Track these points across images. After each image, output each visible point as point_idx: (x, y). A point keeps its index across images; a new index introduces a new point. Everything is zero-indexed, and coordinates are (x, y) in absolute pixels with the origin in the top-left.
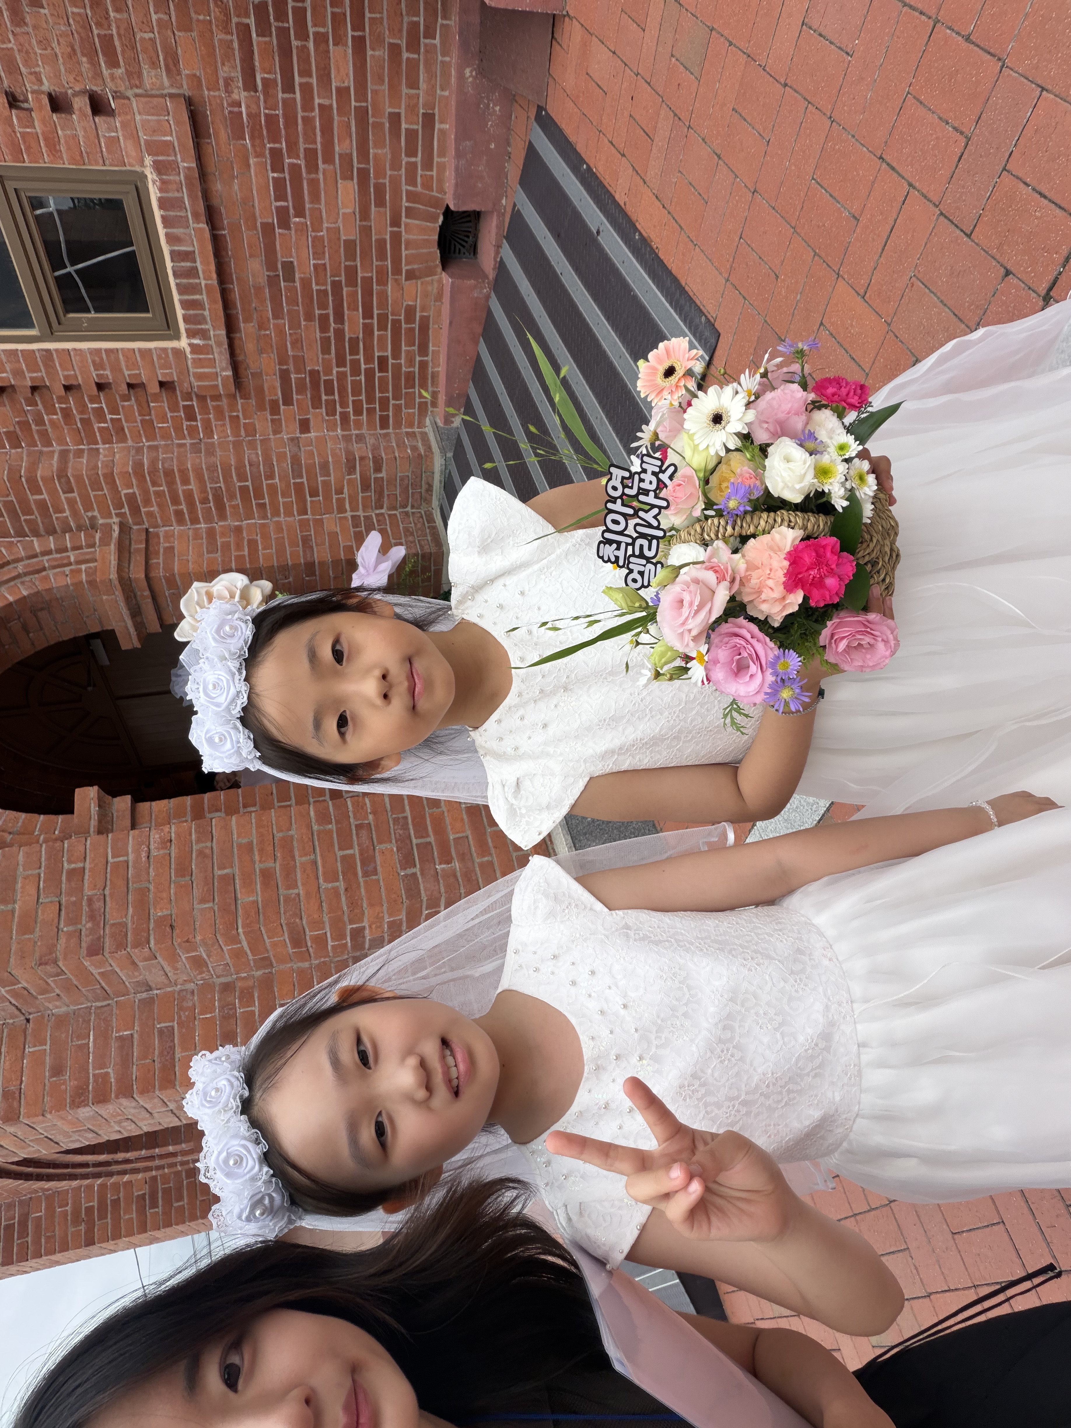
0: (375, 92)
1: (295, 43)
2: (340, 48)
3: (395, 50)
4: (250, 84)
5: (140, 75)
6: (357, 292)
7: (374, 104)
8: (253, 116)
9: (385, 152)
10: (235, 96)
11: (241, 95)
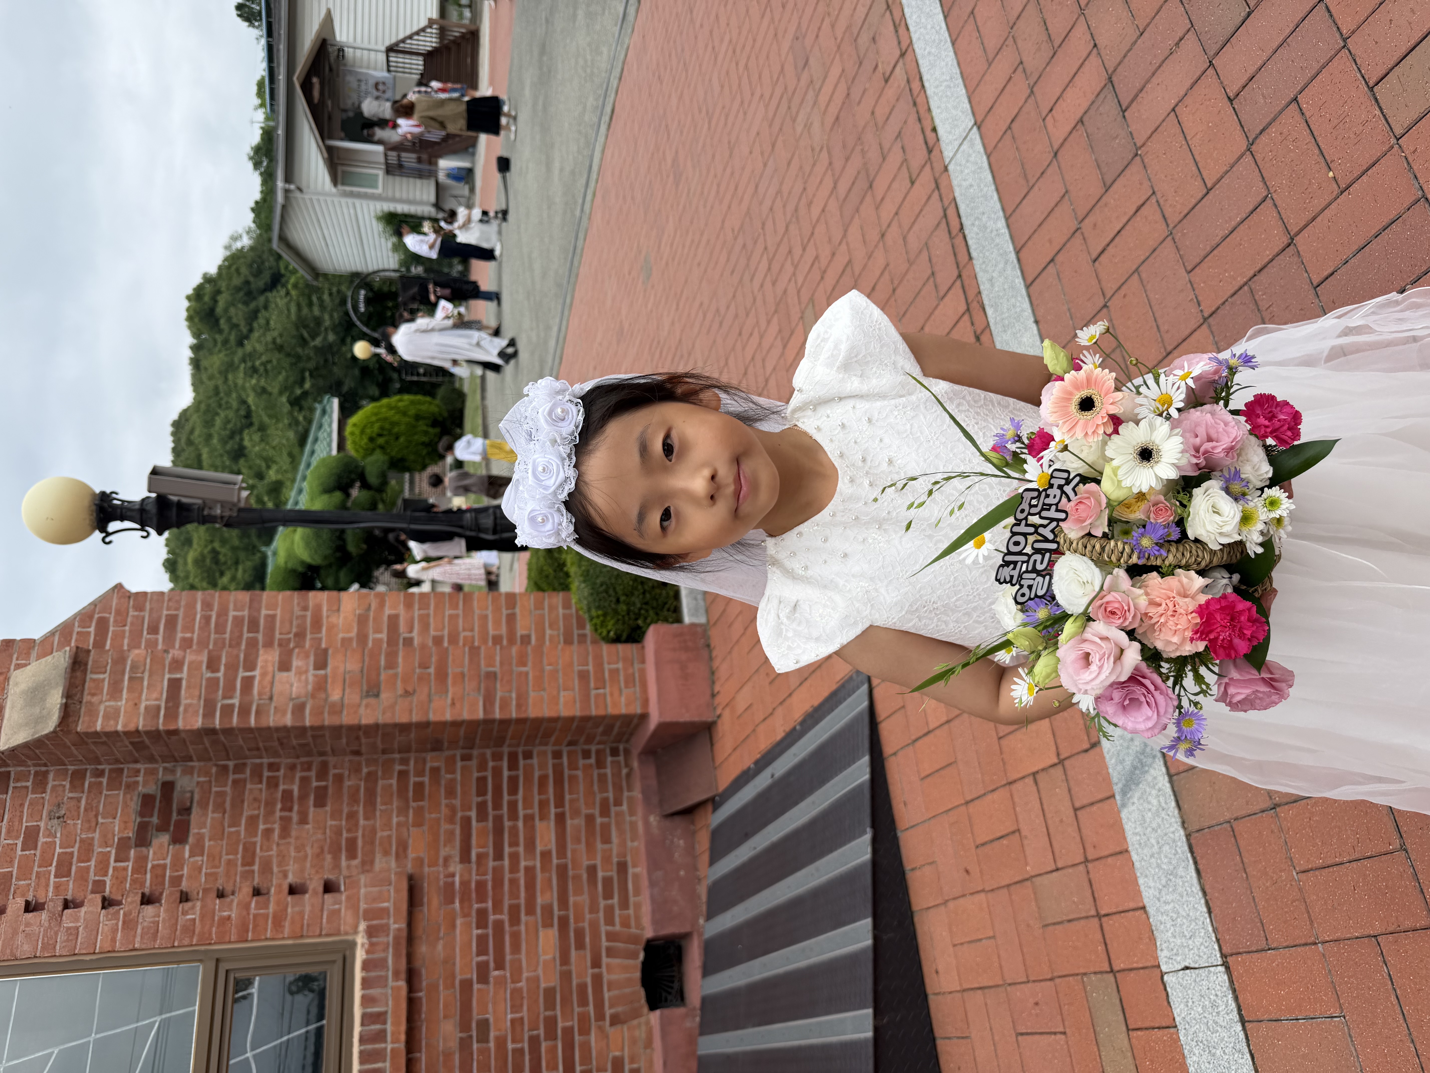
0: (574, 851)
1: (507, 824)
2: (544, 823)
3: (590, 819)
4: (465, 857)
5: (372, 862)
6: (555, 1047)
7: (574, 861)
8: (464, 884)
9: (584, 899)
10: (451, 869)
11: (456, 868)
